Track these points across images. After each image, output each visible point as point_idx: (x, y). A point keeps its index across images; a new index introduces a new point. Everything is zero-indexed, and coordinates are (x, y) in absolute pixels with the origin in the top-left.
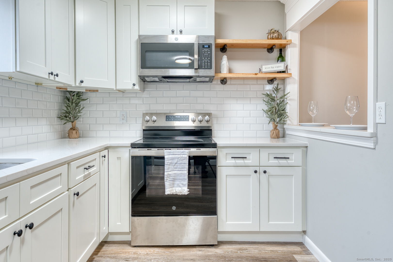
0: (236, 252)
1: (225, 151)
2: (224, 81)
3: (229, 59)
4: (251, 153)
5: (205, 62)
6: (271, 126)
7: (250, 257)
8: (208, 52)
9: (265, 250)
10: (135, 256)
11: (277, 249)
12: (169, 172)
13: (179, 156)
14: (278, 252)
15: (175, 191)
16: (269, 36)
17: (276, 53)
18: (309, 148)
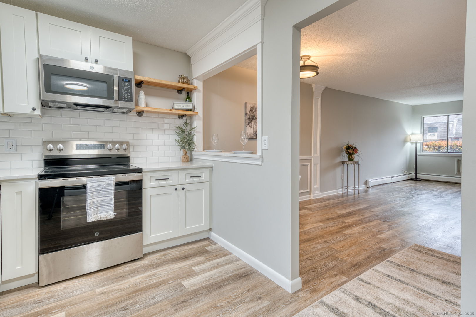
0: (161, 258)
1: (150, 175)
2: (140, 113)
3: (146, 94)
4: (171, 175)
5: (125, 95)
6: (182, 153)
7: (173, 258)
8: (127, 85)
9: (184, 250)
10: (50, 295)
11: (193, 247)
12: (92, 200)
13: (104, 183)
14: (193, 249)
15: (99, 217)
16: (180, 81)
17: (184, 95)
18: (214, 168)
